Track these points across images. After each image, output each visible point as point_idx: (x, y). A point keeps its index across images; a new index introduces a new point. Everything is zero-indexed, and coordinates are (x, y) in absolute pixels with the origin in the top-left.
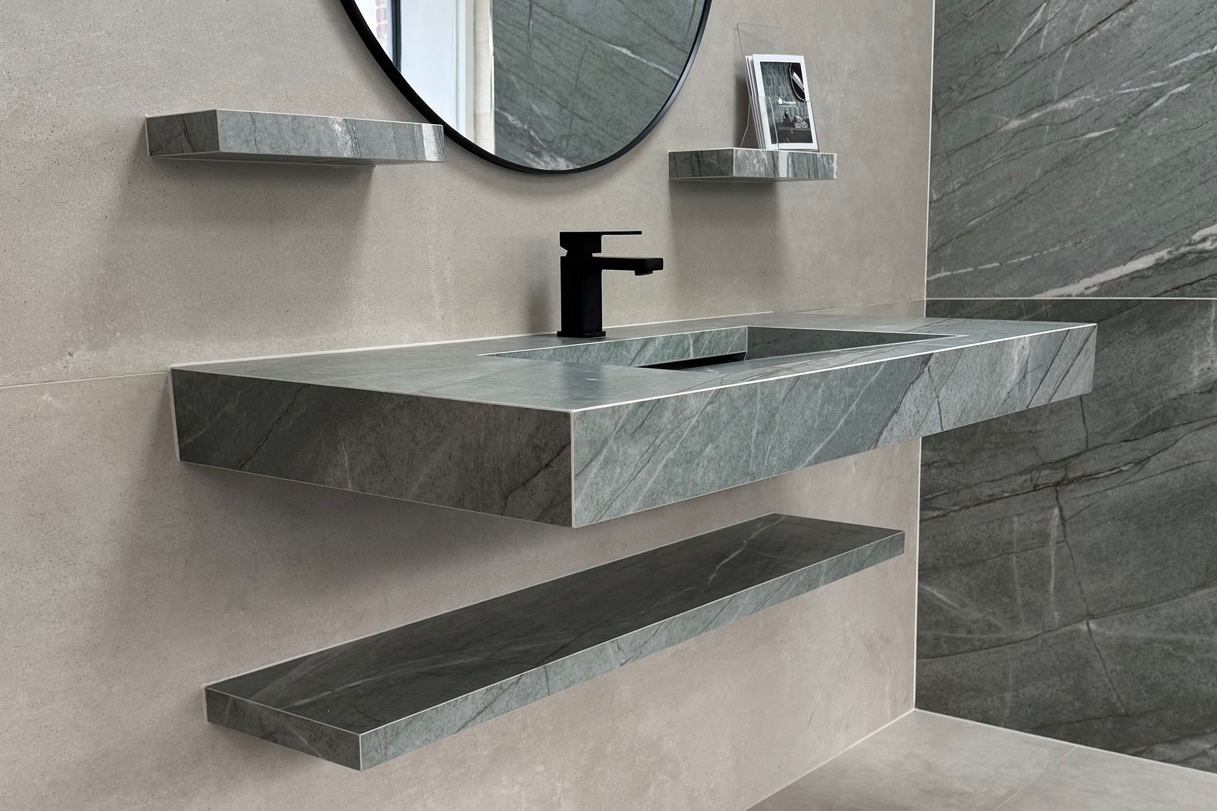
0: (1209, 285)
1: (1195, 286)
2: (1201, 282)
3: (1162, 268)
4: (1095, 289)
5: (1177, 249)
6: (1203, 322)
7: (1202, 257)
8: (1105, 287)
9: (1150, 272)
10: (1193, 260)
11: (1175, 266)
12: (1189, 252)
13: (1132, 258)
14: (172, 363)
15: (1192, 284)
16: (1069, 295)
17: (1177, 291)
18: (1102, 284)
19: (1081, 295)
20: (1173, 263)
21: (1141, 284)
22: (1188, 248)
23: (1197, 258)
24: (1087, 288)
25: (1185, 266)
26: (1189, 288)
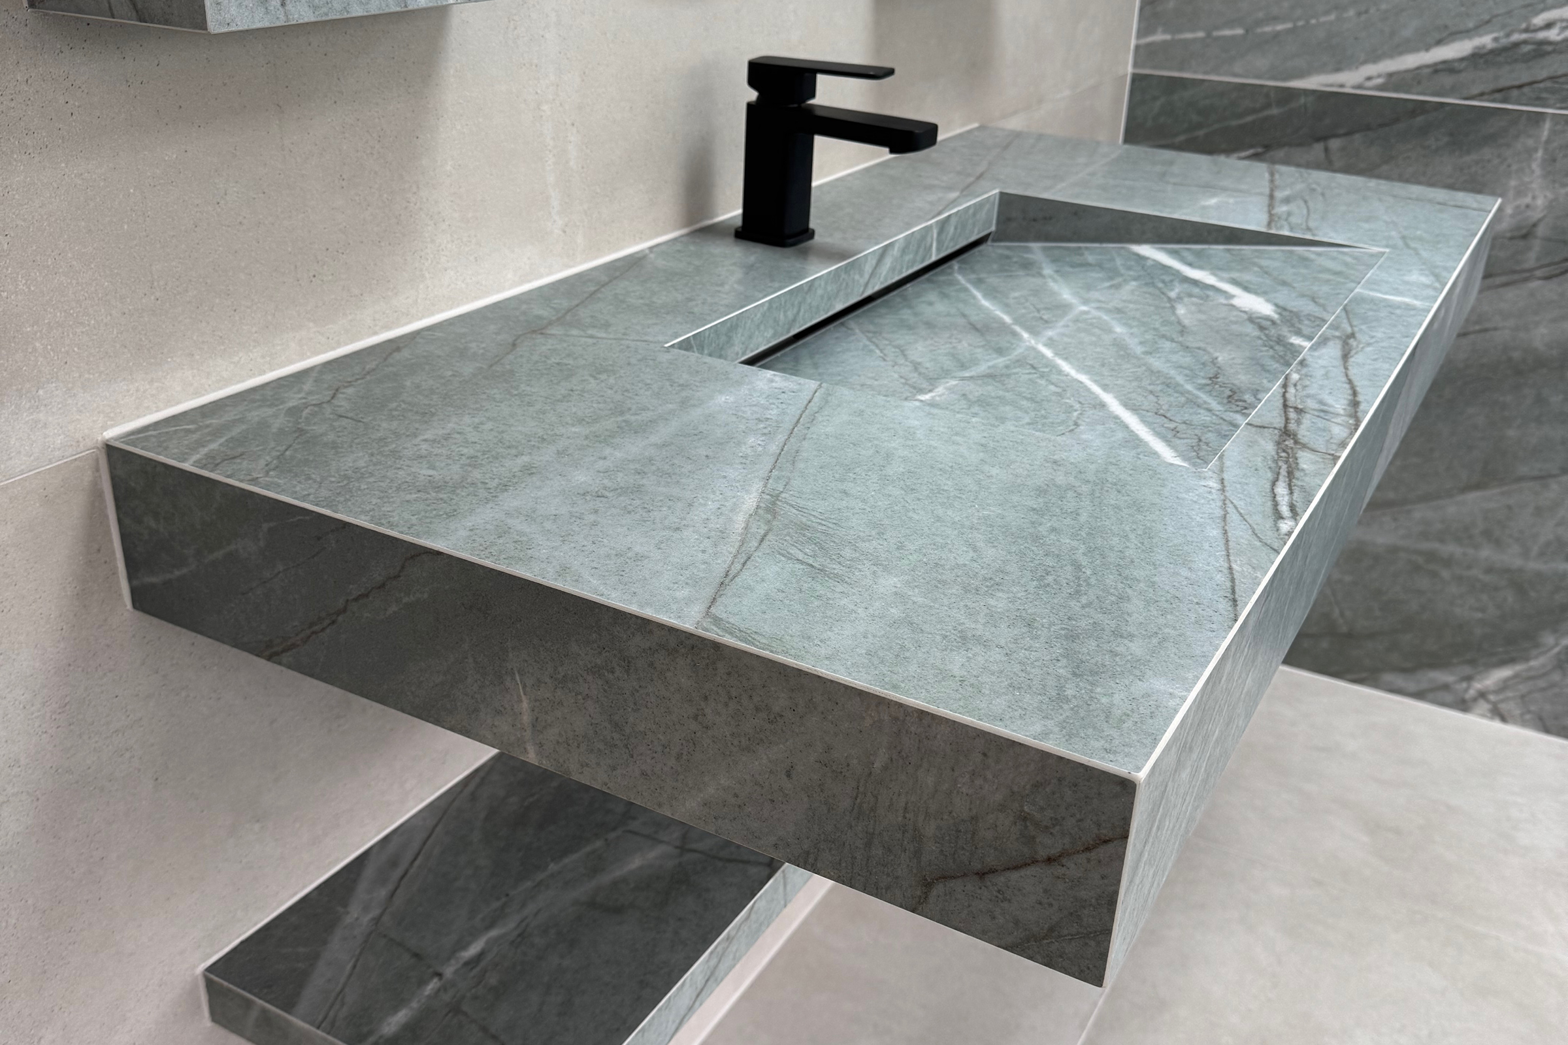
0: (1546, 90)
1: (1526, 90)
2: (1536, 86)
3: (1482, 61)
4: (1380, 81)
5: (1508, 35)
6: (1530, 142)
7: (1542, 50)
8: (1395, 80)
9: (1464, 65)
10: (1529, 52)
11: (1501, 59)
12: (1525, 42)
13: (1439, 42)
14: (105, 428)
15: (1520, 87)
16: (1342, 86)
17: (1497, 96)
18: (1390, 75)
19: (1359, 87)
20: (1499, 54)
21: (1447, 80)
22: (1524, 36)
23: (1534, 50)
24: (1369, 78)
25: (1516, 61)
26: (1515, 93)
